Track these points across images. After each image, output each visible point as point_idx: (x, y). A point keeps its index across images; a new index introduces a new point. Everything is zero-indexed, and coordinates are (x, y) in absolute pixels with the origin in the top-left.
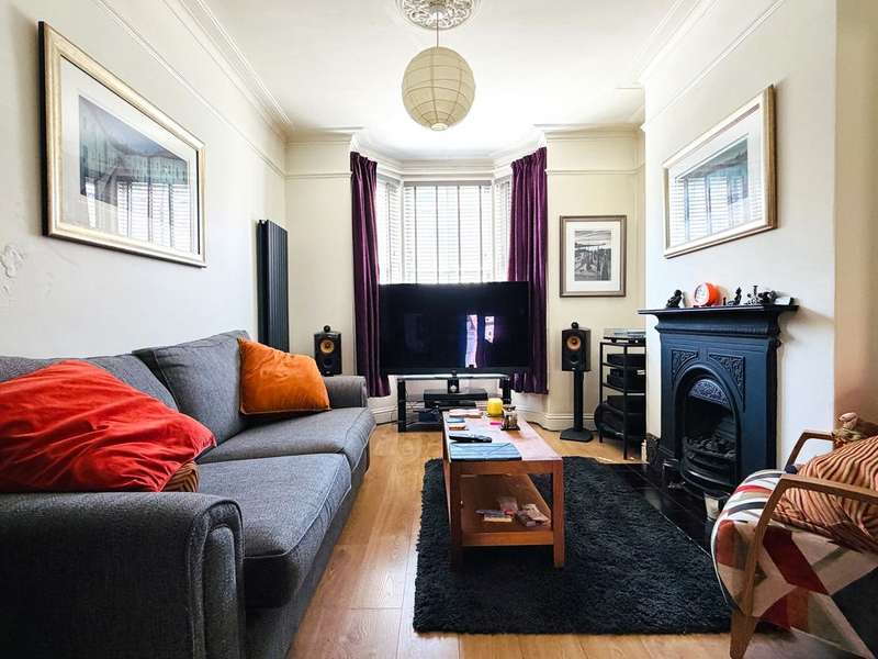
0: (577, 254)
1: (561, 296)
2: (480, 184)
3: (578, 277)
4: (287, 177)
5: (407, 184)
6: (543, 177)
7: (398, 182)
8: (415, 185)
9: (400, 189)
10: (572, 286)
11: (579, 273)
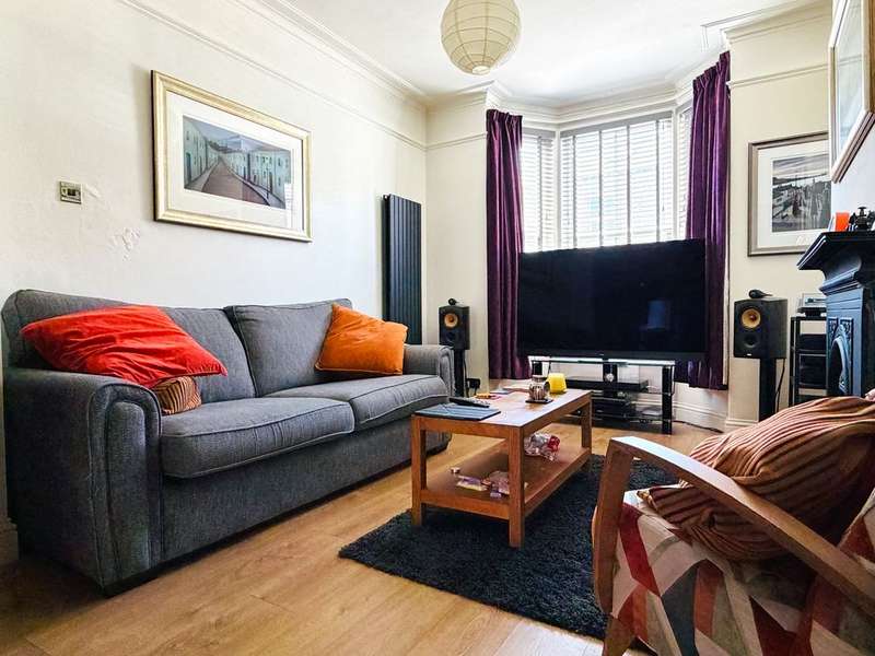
0: (776, 193)
1: (750, 256)
2: (657, 118)
3: (777, 227)
4: (427, 149)
5: (563, 134)
6: (726, 92)
7: (553, 134)
8: (574, 133)
9: (555, 142)
10: (768, 238)
11: (780, 221)
